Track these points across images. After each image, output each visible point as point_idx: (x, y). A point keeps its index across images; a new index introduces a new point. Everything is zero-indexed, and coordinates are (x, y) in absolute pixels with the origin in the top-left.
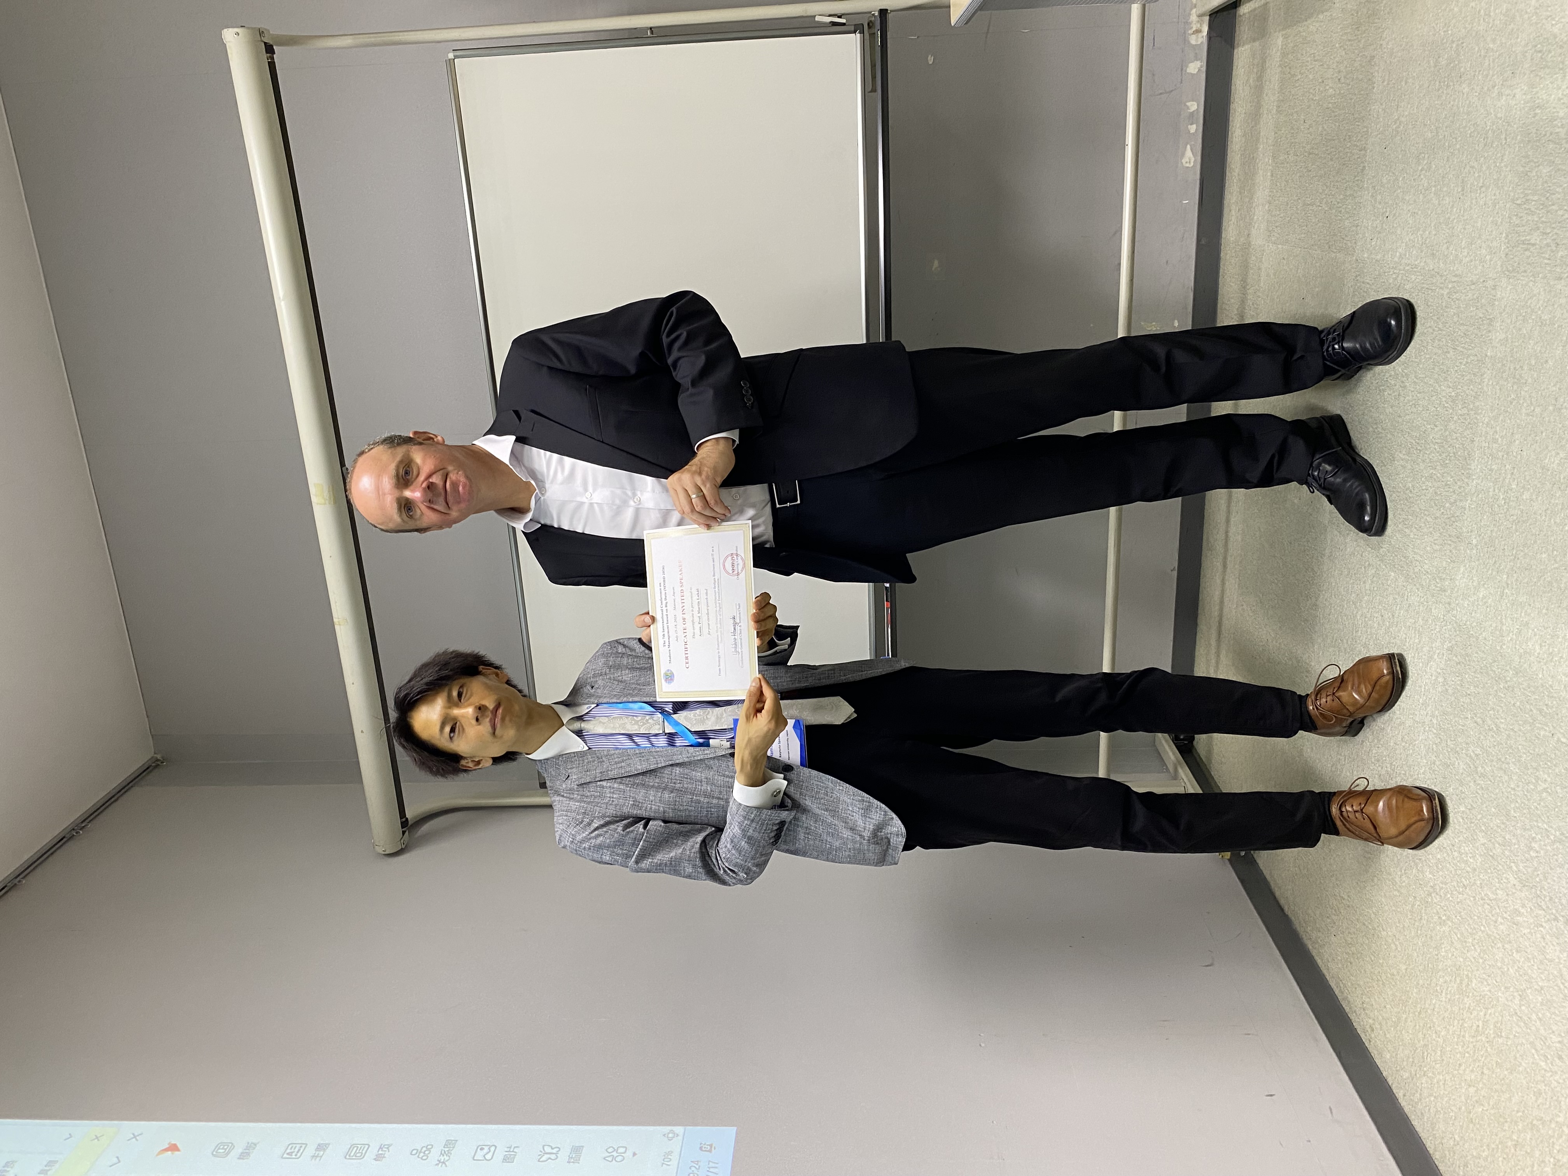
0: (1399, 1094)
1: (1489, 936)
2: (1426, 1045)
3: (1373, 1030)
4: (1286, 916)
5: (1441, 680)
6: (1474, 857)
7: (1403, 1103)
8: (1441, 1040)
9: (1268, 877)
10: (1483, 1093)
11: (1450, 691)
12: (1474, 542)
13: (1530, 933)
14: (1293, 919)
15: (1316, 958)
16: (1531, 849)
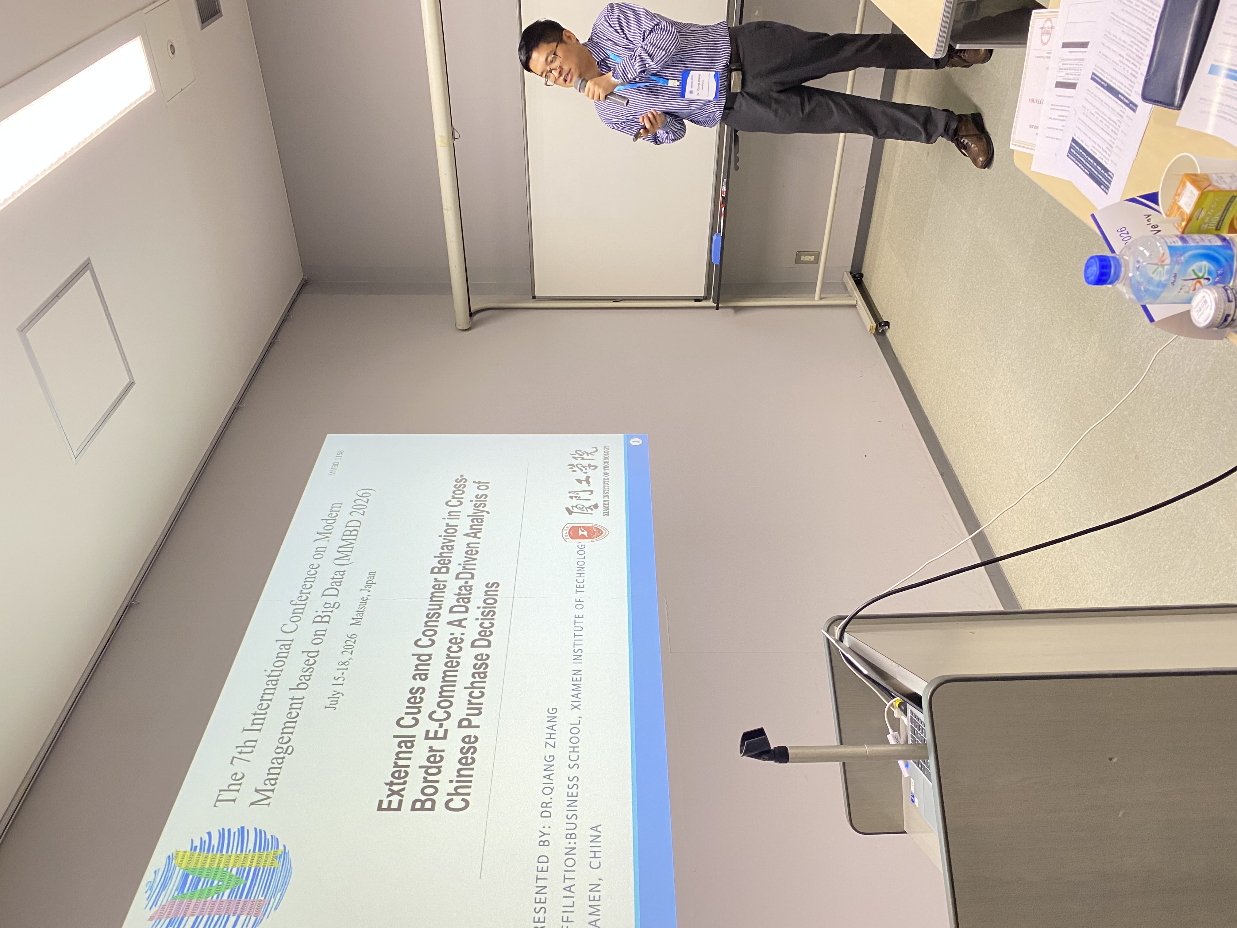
0: (930, 419)
1: (968, 350)
2: (942, 398)
3: (924, 397)
4: (896, 358)
5: (968, 251)
6: (968, 322)
7: (932, 423)
8: (947, 394)
9: (891, 341)
10: (958, 409)
11: (970, 256)
12: (986, 195)
13: (980, 347)
14: (899, 358)
15: (907, 373)
16: (985, 316)
